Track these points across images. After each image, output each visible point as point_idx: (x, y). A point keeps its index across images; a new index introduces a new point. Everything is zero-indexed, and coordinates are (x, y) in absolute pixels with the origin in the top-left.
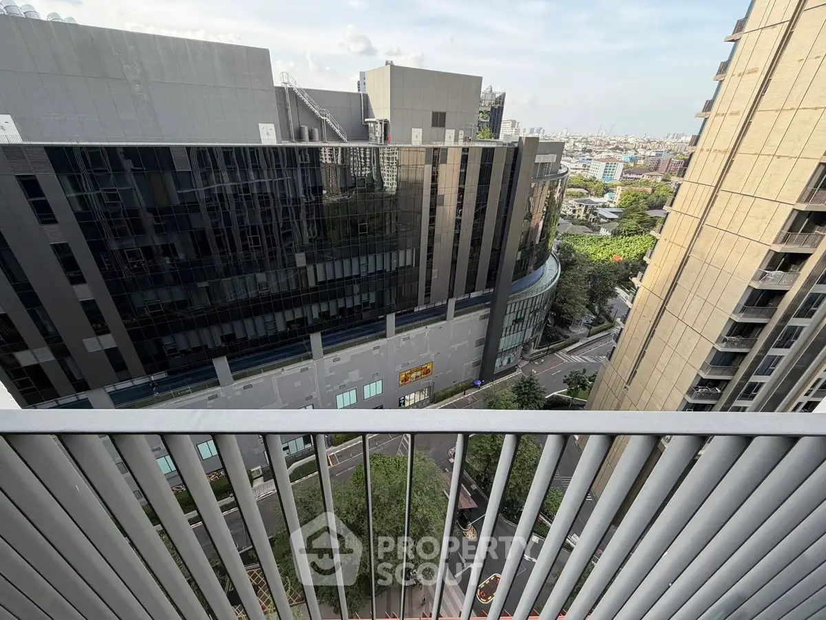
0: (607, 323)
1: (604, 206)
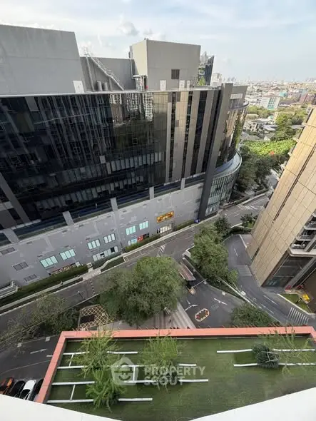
0: (265, 189)
1: (267, 124)
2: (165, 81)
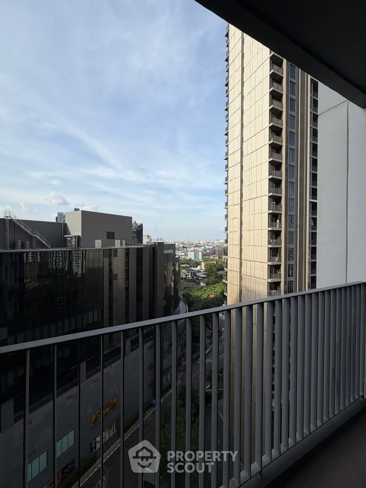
1: (199, 272)
2: (100, 241)
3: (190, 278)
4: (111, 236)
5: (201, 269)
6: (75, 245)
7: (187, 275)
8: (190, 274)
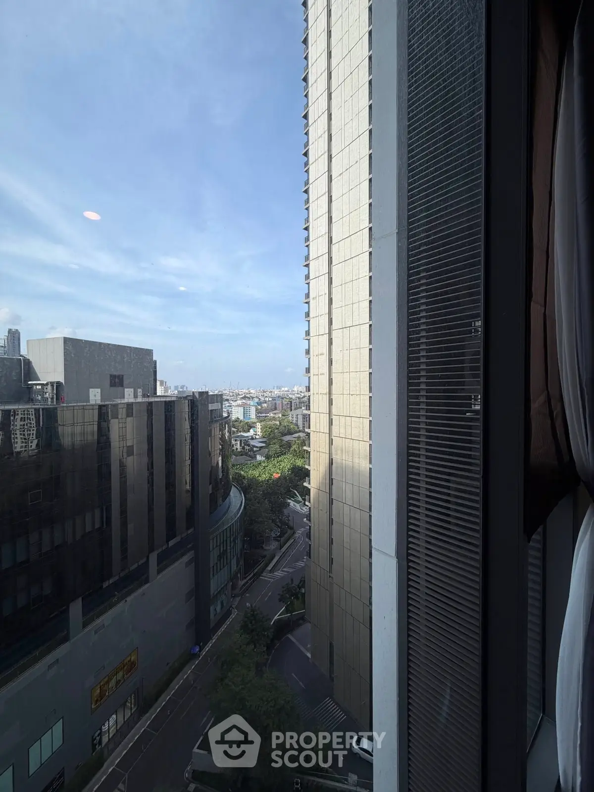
1: (252, 439)
2: (99, 390)
3: (239, 450)
4: (117, 381)
5: (255, 435)
6: (52, 399)
7: (234, 445)
8: (239, 442)
